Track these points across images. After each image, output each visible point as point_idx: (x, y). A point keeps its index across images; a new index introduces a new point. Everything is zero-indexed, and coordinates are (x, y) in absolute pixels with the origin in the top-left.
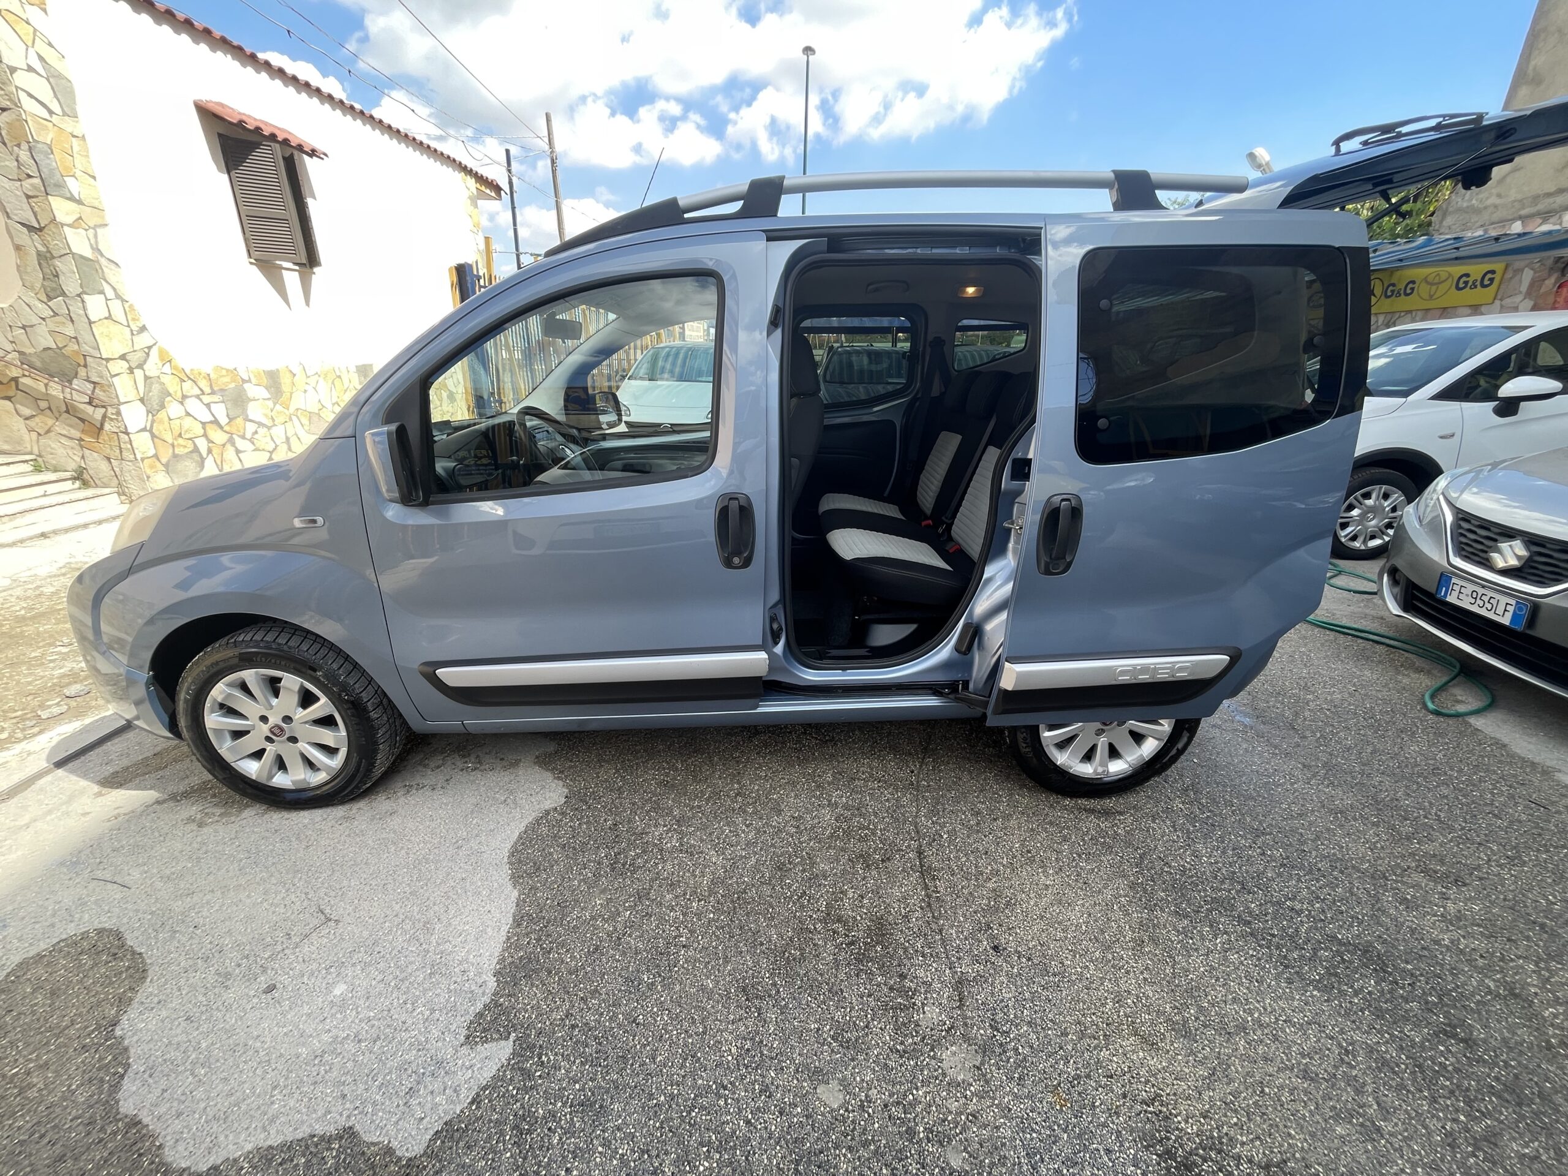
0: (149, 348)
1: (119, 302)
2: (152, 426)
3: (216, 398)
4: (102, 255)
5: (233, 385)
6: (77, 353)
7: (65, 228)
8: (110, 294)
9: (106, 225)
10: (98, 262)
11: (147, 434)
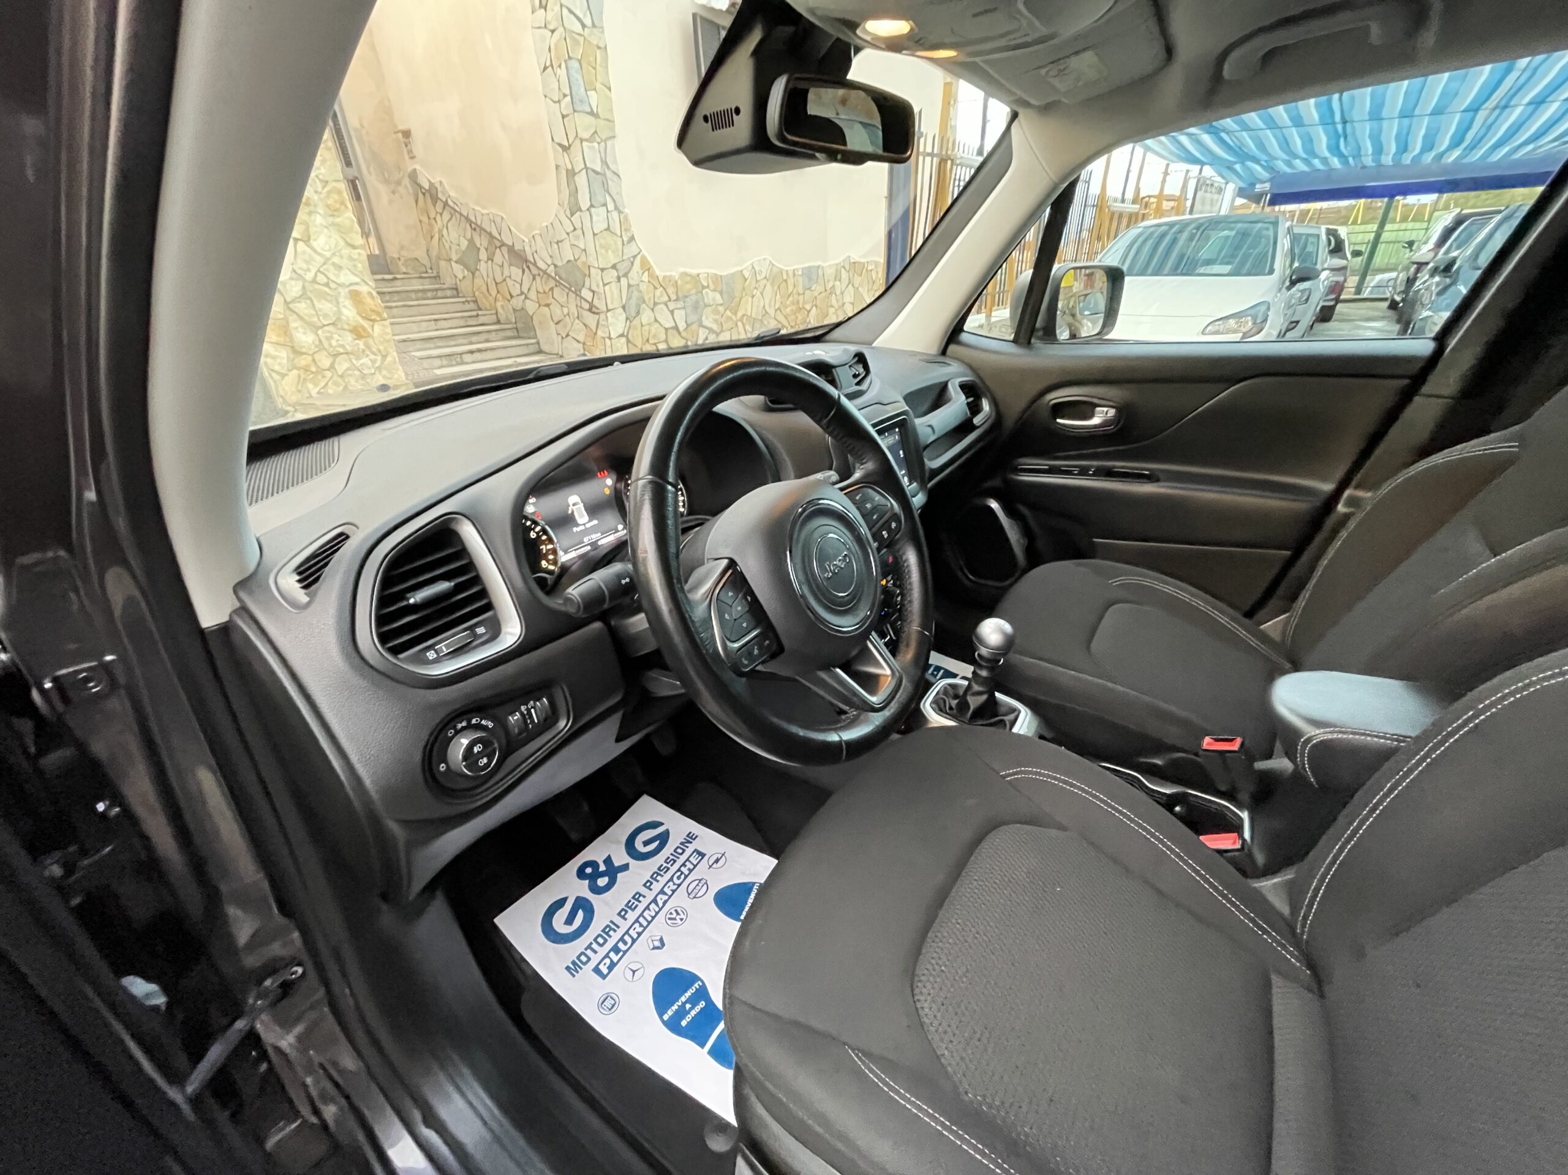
0: (635, 257)
1: (615, 214)
2: (628, 333)
3: (680, 304)
4: (608, 168)
5: (693, 291)
6: (584, 263)
7: (585, 144)
8: (611, 207)
9: (614, 137)
10: (604, 175)
11: (624, 340)
